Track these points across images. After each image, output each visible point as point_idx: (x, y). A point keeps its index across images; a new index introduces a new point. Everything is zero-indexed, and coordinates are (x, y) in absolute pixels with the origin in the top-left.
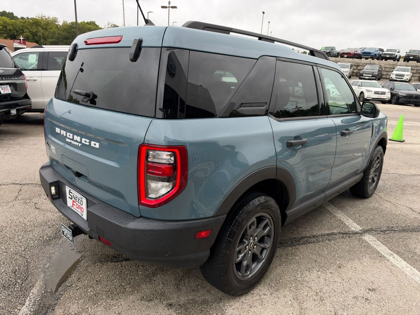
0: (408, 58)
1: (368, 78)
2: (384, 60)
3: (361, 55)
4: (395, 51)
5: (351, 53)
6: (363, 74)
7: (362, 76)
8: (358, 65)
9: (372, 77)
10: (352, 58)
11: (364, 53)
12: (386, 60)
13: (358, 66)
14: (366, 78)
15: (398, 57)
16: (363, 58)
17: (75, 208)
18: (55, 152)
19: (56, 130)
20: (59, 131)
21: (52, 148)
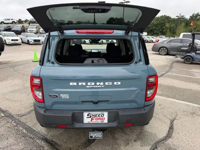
17: (94, 121)
18: (68, 97)
19: (71, 84)
20: (75, 84)
21: (63, 96)
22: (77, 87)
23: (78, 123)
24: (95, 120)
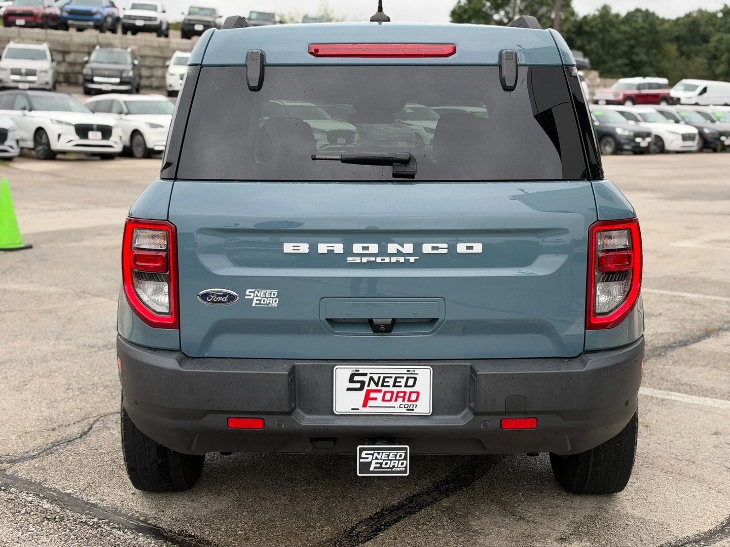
0: (190, 27)
1: (110, 88)
2: (129, 33)
3: (67, 19)
4: (154, 8)
5: (35, 11)
6: (93, 76)
7: (92, 82)
8: (66, 49)
9: (121, 83)
10: (41, 26)
11: (73, 13)
12: (134, 33)
13: (65, 53)
14: (104, 87)
15: (164, 27)
16: (73, 26)
17: (378, 406)
18: (274, 303)
19: (288, 248)
20: (304, 248)
21: (255, 296)
22: (312, 259)
23: (310, 412)
24: (379, 402)
